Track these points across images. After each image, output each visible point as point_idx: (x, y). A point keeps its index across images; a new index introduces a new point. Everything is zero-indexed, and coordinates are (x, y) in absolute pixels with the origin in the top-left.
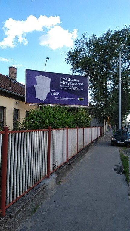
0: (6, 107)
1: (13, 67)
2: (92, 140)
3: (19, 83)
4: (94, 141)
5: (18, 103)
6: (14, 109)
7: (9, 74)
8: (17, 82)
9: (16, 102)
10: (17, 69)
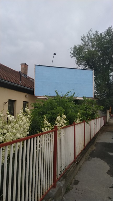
0: (16, 101)
1: (24, 64)
2: (98, 131)
3: (29, 78)
4: (99, 131)
5: (27, 96)
6: (24, 102)
7: (21, 70)
8: (28, 77)
9: (26, 96)
10: (28, 65)
